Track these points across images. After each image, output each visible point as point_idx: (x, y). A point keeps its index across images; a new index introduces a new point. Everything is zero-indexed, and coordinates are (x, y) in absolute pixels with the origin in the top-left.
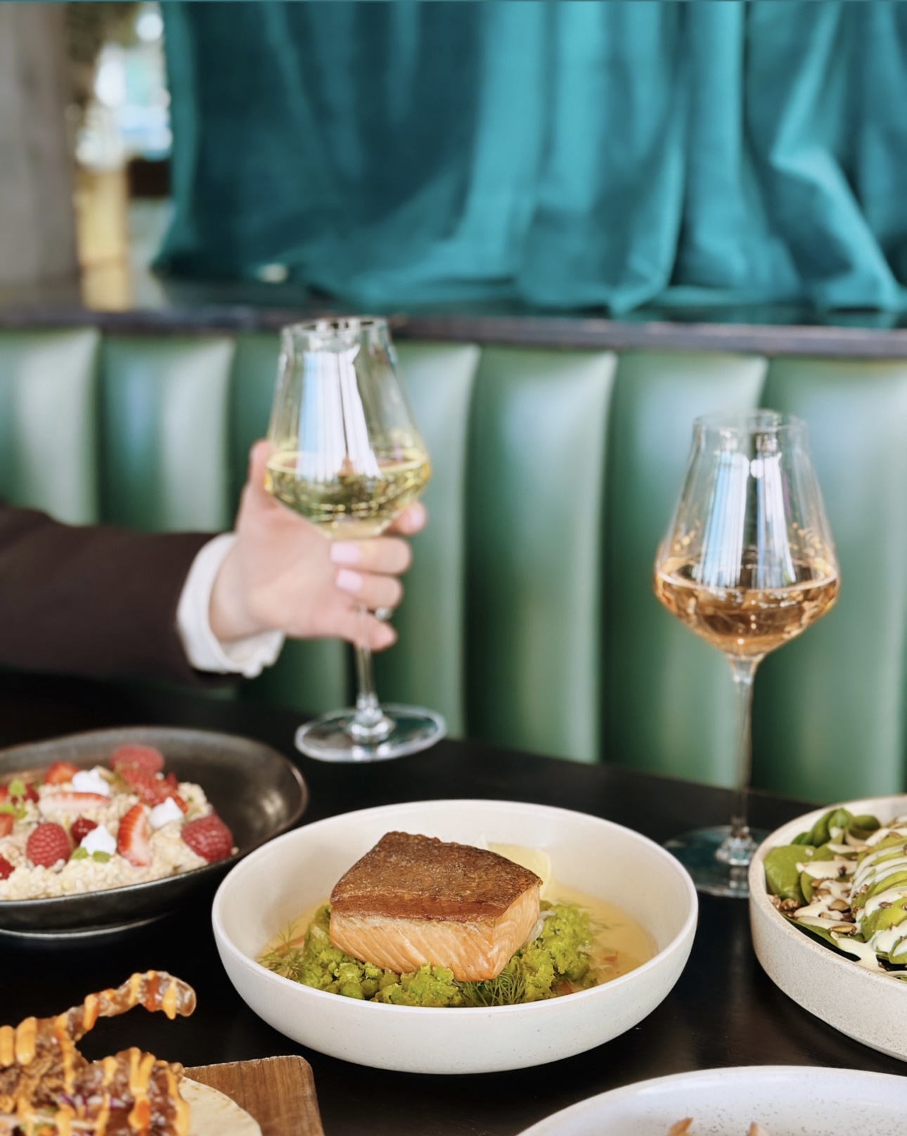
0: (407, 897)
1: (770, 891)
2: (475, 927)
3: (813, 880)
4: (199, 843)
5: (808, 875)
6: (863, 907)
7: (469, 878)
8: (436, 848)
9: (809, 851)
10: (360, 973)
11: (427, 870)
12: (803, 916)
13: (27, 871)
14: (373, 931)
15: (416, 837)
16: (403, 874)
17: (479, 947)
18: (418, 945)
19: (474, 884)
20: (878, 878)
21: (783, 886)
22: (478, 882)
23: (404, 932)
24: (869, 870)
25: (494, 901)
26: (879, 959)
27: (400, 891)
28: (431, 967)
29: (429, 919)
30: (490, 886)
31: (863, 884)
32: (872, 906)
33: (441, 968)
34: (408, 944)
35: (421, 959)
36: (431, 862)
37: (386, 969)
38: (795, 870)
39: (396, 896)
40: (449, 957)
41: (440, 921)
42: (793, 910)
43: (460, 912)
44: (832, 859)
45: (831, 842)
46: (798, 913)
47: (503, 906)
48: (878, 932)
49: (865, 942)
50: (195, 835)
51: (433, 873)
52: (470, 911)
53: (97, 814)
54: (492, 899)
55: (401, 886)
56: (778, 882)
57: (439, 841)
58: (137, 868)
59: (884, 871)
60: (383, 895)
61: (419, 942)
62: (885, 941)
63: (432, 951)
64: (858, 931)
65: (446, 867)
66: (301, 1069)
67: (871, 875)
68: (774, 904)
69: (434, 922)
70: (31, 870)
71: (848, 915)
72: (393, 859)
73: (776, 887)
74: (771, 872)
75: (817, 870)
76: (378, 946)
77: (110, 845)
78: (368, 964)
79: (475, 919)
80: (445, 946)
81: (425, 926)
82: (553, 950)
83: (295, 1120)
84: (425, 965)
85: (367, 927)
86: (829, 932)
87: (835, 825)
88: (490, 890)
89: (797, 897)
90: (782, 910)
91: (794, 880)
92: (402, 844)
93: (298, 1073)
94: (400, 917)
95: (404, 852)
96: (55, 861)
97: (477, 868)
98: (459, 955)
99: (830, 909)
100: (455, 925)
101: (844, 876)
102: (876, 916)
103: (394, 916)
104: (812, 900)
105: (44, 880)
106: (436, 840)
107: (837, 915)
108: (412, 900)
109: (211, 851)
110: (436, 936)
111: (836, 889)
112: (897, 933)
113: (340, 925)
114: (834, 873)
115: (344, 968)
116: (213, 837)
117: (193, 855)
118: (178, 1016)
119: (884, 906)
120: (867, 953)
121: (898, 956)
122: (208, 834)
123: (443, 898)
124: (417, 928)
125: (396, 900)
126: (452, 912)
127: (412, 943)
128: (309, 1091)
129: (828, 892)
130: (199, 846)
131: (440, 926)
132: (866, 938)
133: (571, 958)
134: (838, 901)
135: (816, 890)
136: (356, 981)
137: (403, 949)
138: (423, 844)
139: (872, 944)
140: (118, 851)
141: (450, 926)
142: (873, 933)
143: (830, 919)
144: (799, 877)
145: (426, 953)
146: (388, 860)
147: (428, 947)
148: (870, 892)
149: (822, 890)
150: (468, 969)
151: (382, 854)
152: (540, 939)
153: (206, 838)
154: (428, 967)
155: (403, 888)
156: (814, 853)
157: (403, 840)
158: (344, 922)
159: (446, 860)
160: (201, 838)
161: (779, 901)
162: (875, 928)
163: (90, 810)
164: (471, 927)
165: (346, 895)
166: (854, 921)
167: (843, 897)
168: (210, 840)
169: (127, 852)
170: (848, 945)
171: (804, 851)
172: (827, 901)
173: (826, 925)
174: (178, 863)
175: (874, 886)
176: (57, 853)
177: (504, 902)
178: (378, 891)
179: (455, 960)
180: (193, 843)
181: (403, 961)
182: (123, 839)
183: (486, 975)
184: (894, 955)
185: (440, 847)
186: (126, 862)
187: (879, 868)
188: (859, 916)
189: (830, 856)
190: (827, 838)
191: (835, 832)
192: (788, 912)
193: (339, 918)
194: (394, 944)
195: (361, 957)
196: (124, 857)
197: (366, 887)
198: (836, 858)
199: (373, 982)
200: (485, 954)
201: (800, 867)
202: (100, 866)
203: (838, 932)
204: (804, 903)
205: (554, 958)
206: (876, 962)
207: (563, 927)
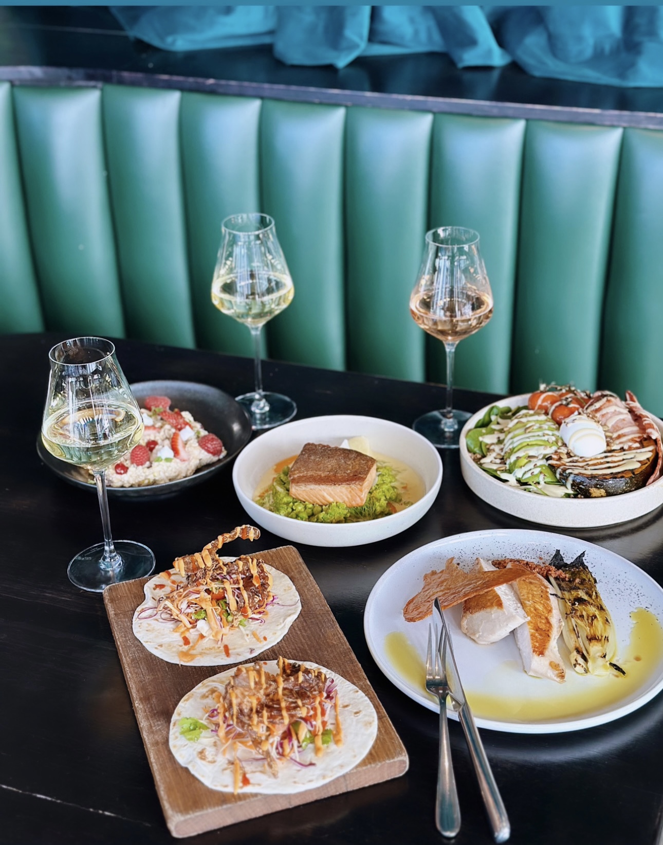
0: (323, 475)
1: (469, 451)
2: (354, 486)
3: (487, 444)
4: (208, 447)
5: (484, 443)
6: (509, 458)
7: (347, 464)
8: (329, 450)
9: (484, 430)
10: (304, 506)
11: (329, 462)
12: (484, 463)
13: (135, 469)
14: (310, 491)
15: (319, 445)
16: (319, 465)
17: (357, 494)
18: (330, 495)
19: (351, 467)
20: (515, 445)
21: (474, 448)
22: (351, 466)
23: (324, 490)
24: (511, 441)
25: (361, 474)
26: (517, 480)
27: (319, 473)
28: (336, 503)
29: (335, 484)
30: (357, 468)
31: (509, 448)
32: (513, 458)
33: (340, 503)
34: (325, 495)
35: (331, 500)
36: (329, 458)
37: (315, 504)
38: (478, 440)
39: (318, 475)
40: (343, 498)
41: (339, 485)
42: (480, 459)
43: (348, 481)
44: (494, 433)
45: (492, 423)
46: (482, 461)
47: (365, 476)
48: (516, 470)
49: (511, 473)
50: (207, 444)
51: (331, 463)
52: (352, 480)
53: (155, 437)
54: (360, 473)
55: (320, 470)
56: (472, 447)
57: (330, 447)
58: (183, 462)
59: (517, 441)
60: (312, 475)
61: (331, 493)
62: (519, 473)
63: (336, 497)
64: (508, 468)
65: (336, 460)
66: (294, 551)
67: (512, 443)
68: (471, 457)
69: (337, 485)
70: (136, 468)
71: (503, 460)
72: (312, 458)
73: (471, 449)
74: (469, 443)
75: (489, 439)
76: (312, 496)
77: (171, 454)
78: (307, 503)
79: (355, 483)
80: (342, 494)
81: (333, 487)
82: (384, 489)
83: (300, 572)
84: (333, 503)
85: (307, 489)
86: (496, 471)
87: (493, 414)
88: (358, 469)
89: (480, 453)
90: (474, 460)
91: (479, 445)
92: (314, 449)
93: (294, 554)
94: (322, 485)
95: (315, 454)
96: (145, 462)
97: (350, 459)
98: (348, 498)
99: (495, 458)
100: (346, 486)
101: (500, 442)
102: (515, 462)
103: (319, 484)
104: (487, 455)
105: (144, 473)
106: (328, 447)
107: (498, 461)
108: (325, 476)
109: (214, 451)
110: (338, 491)
111: (497, 448)
112: (524, 469)
113: (295, 489)
114: (495, 441)
115: (297, 505)
116: (215, 444)
117: (206, 453)
118: (254, 540)
119: (518, 458)
120: (511, 478)
121: (525, 479)
122: (212, 443)
123: (339, 475)
124: (330, 488)
125: (319, 477)
126: (345, 481)
127: (327, 494)
128: (301, 560)
129: (494, 450)
130: (209, 449)
131: (340, 487)
132: (511, 471)
133: (391, 492)
134: (499, 454)
135: (488, 450)
136: (303, 510)
137: (324, 497)
138: (323, 448)
139: (514, 474)
140: (175, 456)
141: (344, 487)
142: (514, 470)
143: (495, 463)
144: (481, 443)
145: (333, 497)
146: (310, 458)
147: (334, 495)
148: (512, 451)
149: (491, 450)
150: (352, 503)
151: (307, 455)
152: (377, 485)
153: (212, 445)
154: (335, 503)
155: (320, 471)
156: (486, 430)
157: (314, 447)
158: (297, 488)
159: (335, 456)
160: (209, 446)
161: (473, 455)
162: (515, 468)
163: (152, 435)
164: (353, 486)
165: (296, 476)
166: (505, 464)
167: (499, 452)
168: (214, 446)
169: (178, 457)
170: (504, 476)
171: (481, 431)
172: (494, 455)
173: (495, 467)
174: (201, 457)
175: (514, 448)
176: (146, 459)
177: (365, 474)
178: (310, 473)
179: (346, 499)
180: (206, 448)
181: (324, 501)
182: (174, 449)
183: (360, 504)
184: (523, 478)
185: (330, 450)
186: (178, 460)
187: (515, 440)
188: (508, 462)
189: (493, 431)
190: (490, 421)
191: (493, 418)
192: (477, 461)
193: (295, 487)
194: (320, 495)
195: (304, 500)
196: (178, 458)
197: (304, 472)
198: (496, 432)
199: (310, 510)
200: (359, 497)
201: (481, 439)
202: (168, 464)
203: (500, 470)
204: (484, 456)
205: (384, 492)
206: (516, 482)
207: (386, 479)
